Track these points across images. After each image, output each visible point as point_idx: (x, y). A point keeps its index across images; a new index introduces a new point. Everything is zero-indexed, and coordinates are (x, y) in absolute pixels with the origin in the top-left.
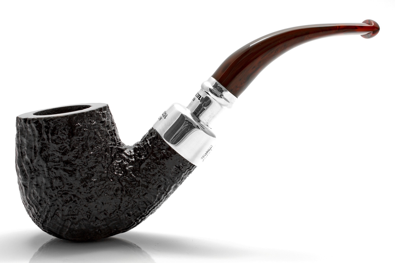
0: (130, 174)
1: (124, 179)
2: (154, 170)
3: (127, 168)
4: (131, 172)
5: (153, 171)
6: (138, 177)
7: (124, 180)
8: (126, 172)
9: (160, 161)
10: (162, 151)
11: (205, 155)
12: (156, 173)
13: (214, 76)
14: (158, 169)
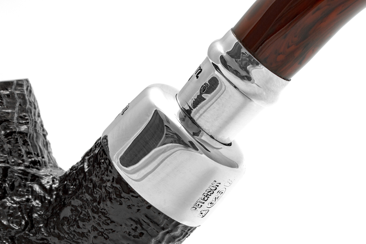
0: (38, 227)
1: (25, 238)
2: (84, 223)
3: (35, 215)
4: (41, 225)
5: (84, 225)
6: (53, 235)
7: (23, 241)
8: (31, 223)
9: (99, 207)
10: (105, 185)
11: (203, 201)
12: (89, 231)
13: (237, 31)
14: (92, 223)
